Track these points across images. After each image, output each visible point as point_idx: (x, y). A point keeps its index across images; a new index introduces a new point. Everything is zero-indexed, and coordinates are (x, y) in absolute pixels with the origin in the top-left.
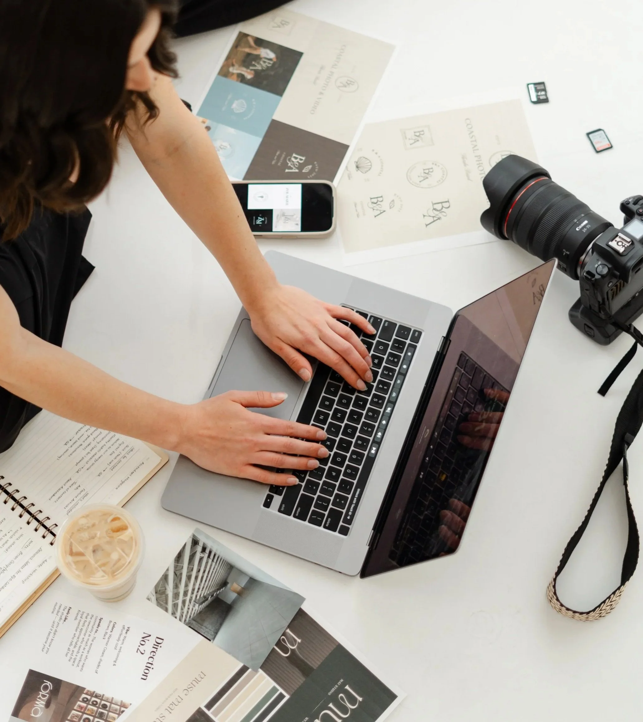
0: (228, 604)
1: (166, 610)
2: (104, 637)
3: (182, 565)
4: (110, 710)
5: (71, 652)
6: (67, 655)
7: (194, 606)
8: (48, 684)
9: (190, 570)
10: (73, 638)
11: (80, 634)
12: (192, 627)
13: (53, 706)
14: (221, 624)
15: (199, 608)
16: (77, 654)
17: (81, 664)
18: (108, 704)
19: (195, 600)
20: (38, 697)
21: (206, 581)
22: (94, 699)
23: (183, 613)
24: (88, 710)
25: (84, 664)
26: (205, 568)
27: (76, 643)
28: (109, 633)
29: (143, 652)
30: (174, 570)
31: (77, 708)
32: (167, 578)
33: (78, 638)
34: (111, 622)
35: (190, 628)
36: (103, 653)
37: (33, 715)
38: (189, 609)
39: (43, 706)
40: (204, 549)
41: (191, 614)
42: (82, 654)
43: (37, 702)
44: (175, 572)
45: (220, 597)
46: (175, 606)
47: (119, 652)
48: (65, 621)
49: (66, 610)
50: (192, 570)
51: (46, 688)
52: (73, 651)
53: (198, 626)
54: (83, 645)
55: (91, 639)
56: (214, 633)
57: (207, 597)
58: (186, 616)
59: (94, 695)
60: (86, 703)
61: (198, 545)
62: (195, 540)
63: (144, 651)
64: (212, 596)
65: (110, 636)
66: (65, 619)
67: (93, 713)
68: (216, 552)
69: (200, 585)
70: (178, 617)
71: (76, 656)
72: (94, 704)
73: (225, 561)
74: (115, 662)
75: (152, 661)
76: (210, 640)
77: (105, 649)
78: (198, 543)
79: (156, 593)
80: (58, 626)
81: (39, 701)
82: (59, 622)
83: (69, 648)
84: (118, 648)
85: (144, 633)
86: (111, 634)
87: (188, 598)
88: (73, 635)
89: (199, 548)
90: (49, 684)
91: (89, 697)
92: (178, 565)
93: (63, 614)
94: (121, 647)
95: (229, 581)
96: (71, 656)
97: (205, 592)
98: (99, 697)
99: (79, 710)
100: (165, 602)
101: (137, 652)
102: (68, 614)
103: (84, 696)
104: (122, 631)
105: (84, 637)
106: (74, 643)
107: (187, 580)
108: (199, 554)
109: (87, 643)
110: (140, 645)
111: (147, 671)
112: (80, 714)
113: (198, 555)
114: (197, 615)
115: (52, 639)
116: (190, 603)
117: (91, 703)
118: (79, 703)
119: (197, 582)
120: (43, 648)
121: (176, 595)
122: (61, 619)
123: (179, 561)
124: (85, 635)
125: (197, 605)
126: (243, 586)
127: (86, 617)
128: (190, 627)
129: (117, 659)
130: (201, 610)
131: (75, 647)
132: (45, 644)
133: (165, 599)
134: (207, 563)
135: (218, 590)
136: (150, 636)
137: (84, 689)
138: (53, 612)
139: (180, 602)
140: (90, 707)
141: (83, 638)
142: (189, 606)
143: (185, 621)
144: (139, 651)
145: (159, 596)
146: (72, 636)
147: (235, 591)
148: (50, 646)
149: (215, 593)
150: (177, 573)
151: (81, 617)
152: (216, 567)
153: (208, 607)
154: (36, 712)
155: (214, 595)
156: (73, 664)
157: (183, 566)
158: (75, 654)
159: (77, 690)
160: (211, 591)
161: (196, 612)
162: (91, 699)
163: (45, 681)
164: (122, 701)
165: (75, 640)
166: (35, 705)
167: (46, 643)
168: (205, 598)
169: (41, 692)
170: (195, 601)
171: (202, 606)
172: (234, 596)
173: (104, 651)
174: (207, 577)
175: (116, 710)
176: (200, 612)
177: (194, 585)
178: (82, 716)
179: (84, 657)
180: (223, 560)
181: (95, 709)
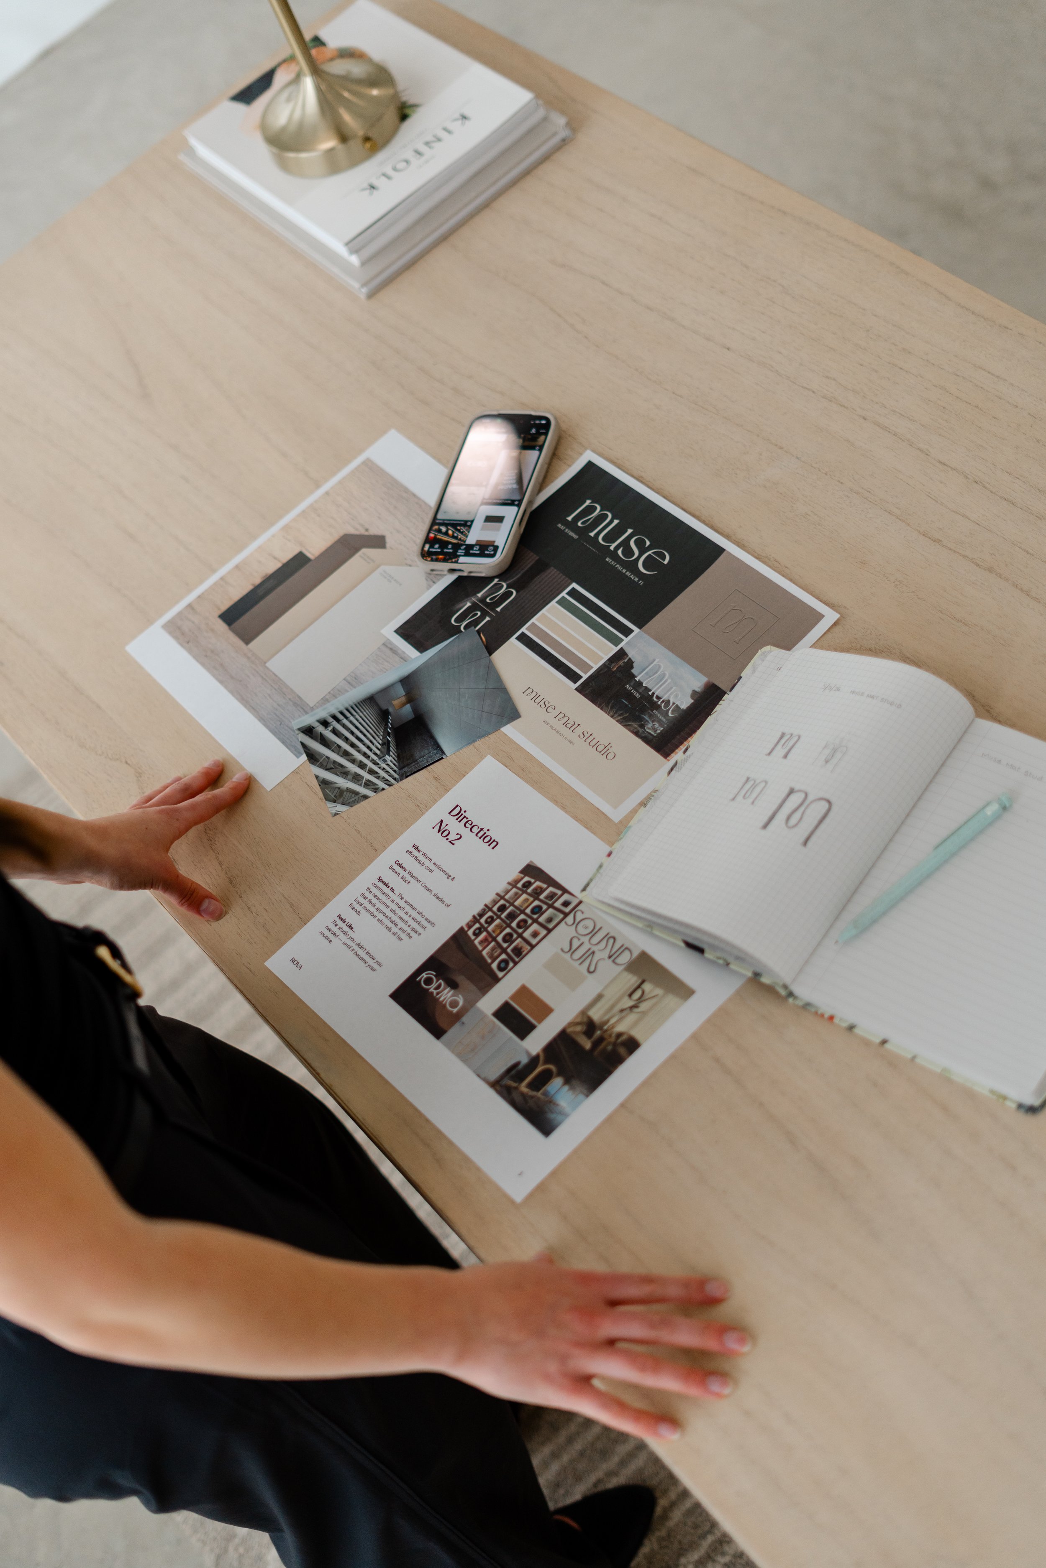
0: (413, 719)
1: (366, 797)
2: (407, 882)
3: (325, 757)
4: (512, 901)
5: (400, 932)
6: (400, 939)
7: (385, 761)
8: (425, 976)
9: (338, 749)
10: (382, 924)
11: (383, 913)
12: (408, 774)
13: (460, 979)
14: (432, 737)
15: (392, 756)
16: (408, 924)
17: (425, 923)
18: (502, 902)
19: (378, 757)
20: (435, 994)
21: (365, 735)
22: (483, 920)
23: (384, 778)
24: (494, 931)
25: (426, 919)
26: (348, 731)
27: (391, 921)
28: (406, 874)
29: (459, 836)
30: (324, 769)
31: (481, 946)
32: (327, 782)
33: (387, 917)
34: (391, 867)
35: (409, 778)
36: (428, 890)
37: (455, 1010)
38: (384, 769)
39: (452, 991)
40: (325, 723)
41: (392, 768)
42: (411, 917)
43: (441, 999)
44: (327, 770)
45: (396, 726)
46: (368, 784)
47: (439, 868)
48: (352, 928)
49: (339, 922)
50: (339, 747)
51: (428, 981)
52: (400, 929)
53: (414, 766)
54: (400, 913)
55: (398, 900)
56: (437, 749)
57: (386, 741)
58: (390, 776)
59: (478, 918)
60: (483, 932)
61: (314, 728)
62: (306, 730)
63: (458, 834)
64: (389, 734)
65: (410, 873)
66: (350, 927)
67: (502, 926)
68: (340, 710)
69: (364, 745)
70: (386, 786)
71: (409, 926)
72: (490, 921)
73: (359, 703)
74: (449, 877)
75: (478, 828)
76: (442, 758)
77: (423, 885)
78: (312, 727)
79: (335, 802)
80: (353, 940)
81: (442, 995)
82: (348, 937)
83: (393, 934)
84: (432, 867)
85: (433, 828)
86: (407, 872)
87: (370, 765)
88: (378, 922)
89: (320, 729)
90: (427, 974)
91: (477, 925)
92: (321, 762)
93: (340, 928)
94: (434, 864)
95: (384, 707)
96: (406, 933)
97: (378, 742)
98: (485, 912)
99: (486, 944)
100: (353, 795)
101: (453, 844)
102: (345, 922)
103: (470, 933)
104: (413, 856)
105: (389, 909)
106: (390, 925)
107: (347, 757)
108: (327, 731)
109: (400, 907)
110: (447, 837)
111: (487, 839)
112: (493, 943)
113: (328, 734)
114: (398, 762)
115: (367, 952)
116: (378, 764)
117: (486, 925)
118: (476, 942)
119: (358, 747)
120: (372, 968)
121: (356, 778)
122: (346, 933)
123: (317, 759)
124: (387, 906)
125: (387, 757)
126: (404, 694)
127: (365, 898)
128: (406, 777)
129: (446, 873)
130: (396, 754)
131: (396, 925)
132: (367, 965)
133: (351, 794)
134: (344, 726)
135: (386, 725)
136: (442, 821)
137: (462, 929)
138: (330, 941)
139: (367, 776)
140: (490, 929)
141: (391, 910)
142: (380, 768)
143: (395, 779)
144: (453, 842)
145: (341, 800)
146: (379, 924)
147: (404, 705)
148: (374, 959)
149: (388, 729)
150: (329, 767)
151: (361, 905)
152: (357, 716)
153: (398, 746)
154: (454, 1004)
155: (390, 731)
156: (418, 933)
157: (327, 757)
158: (405, 927)
159: (459, 939)
160: (382, 734)
161: (394, 762)
162: (480, 924)
163: (418, 979)
164: (509, 883)
165: (387, 922)
166: (444, 1002)
167: (366, 963)
168: (386, 744)
169: (430, 988)
170: (380, 758)
171: (393, 751)
172: (408, 707)
173: (426, 887)
174: (361, 732)
175: (516, 894)
176: (398, 757)
177: (359, 751)
178: (497, 942)
179: (418, 918)
180: (356, 705)
181: (498, 921)
